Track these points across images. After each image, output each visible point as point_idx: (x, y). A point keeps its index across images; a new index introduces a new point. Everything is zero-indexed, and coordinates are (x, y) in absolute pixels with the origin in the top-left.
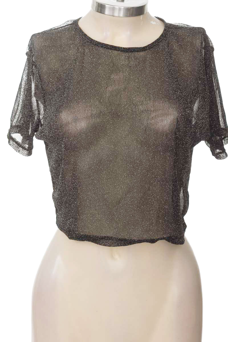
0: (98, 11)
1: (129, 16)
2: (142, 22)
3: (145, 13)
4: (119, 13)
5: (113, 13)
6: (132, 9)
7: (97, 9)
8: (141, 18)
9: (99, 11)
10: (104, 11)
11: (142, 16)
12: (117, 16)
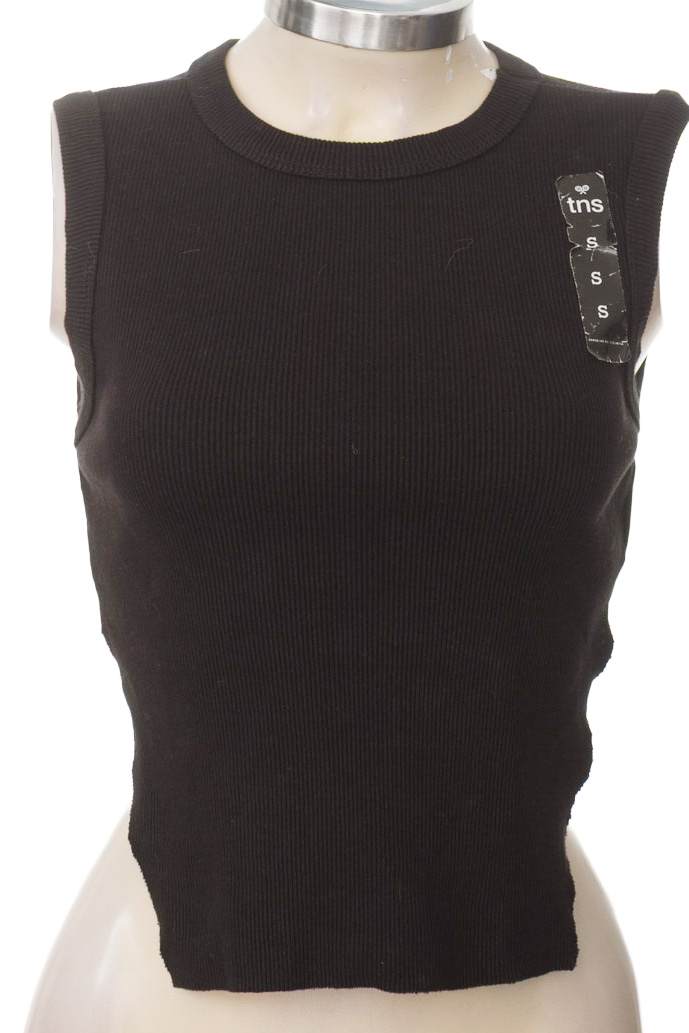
0: (285, 27)
1: (403, 49)
2: (451, 71)
3: (463, 38)
4: (366, 36)
5: (341, 34)
6: (413, 22)
7: (283, 16)
8: (448, 58)
9: (291, 23)
10: (309, 26)
11: (450, 49)
12: (359, 45)
